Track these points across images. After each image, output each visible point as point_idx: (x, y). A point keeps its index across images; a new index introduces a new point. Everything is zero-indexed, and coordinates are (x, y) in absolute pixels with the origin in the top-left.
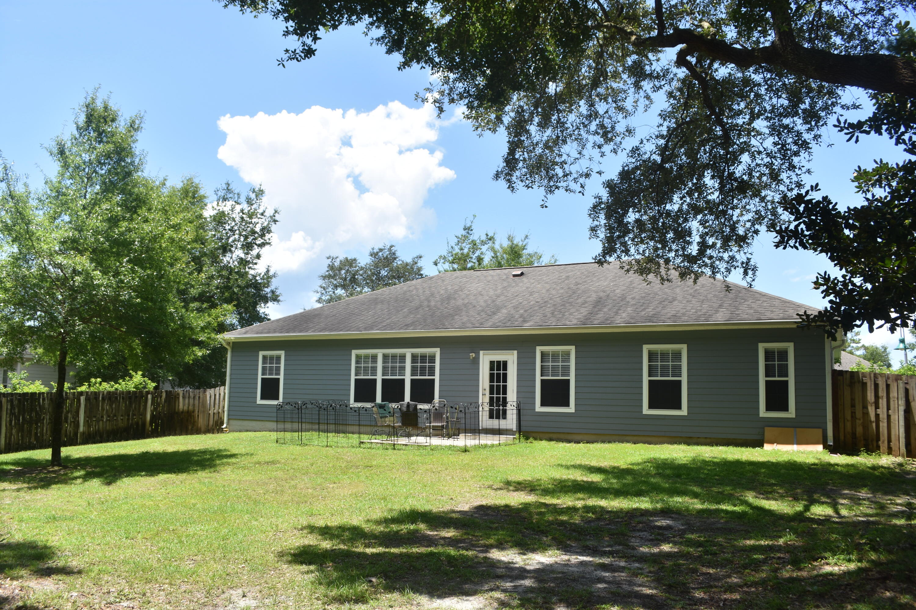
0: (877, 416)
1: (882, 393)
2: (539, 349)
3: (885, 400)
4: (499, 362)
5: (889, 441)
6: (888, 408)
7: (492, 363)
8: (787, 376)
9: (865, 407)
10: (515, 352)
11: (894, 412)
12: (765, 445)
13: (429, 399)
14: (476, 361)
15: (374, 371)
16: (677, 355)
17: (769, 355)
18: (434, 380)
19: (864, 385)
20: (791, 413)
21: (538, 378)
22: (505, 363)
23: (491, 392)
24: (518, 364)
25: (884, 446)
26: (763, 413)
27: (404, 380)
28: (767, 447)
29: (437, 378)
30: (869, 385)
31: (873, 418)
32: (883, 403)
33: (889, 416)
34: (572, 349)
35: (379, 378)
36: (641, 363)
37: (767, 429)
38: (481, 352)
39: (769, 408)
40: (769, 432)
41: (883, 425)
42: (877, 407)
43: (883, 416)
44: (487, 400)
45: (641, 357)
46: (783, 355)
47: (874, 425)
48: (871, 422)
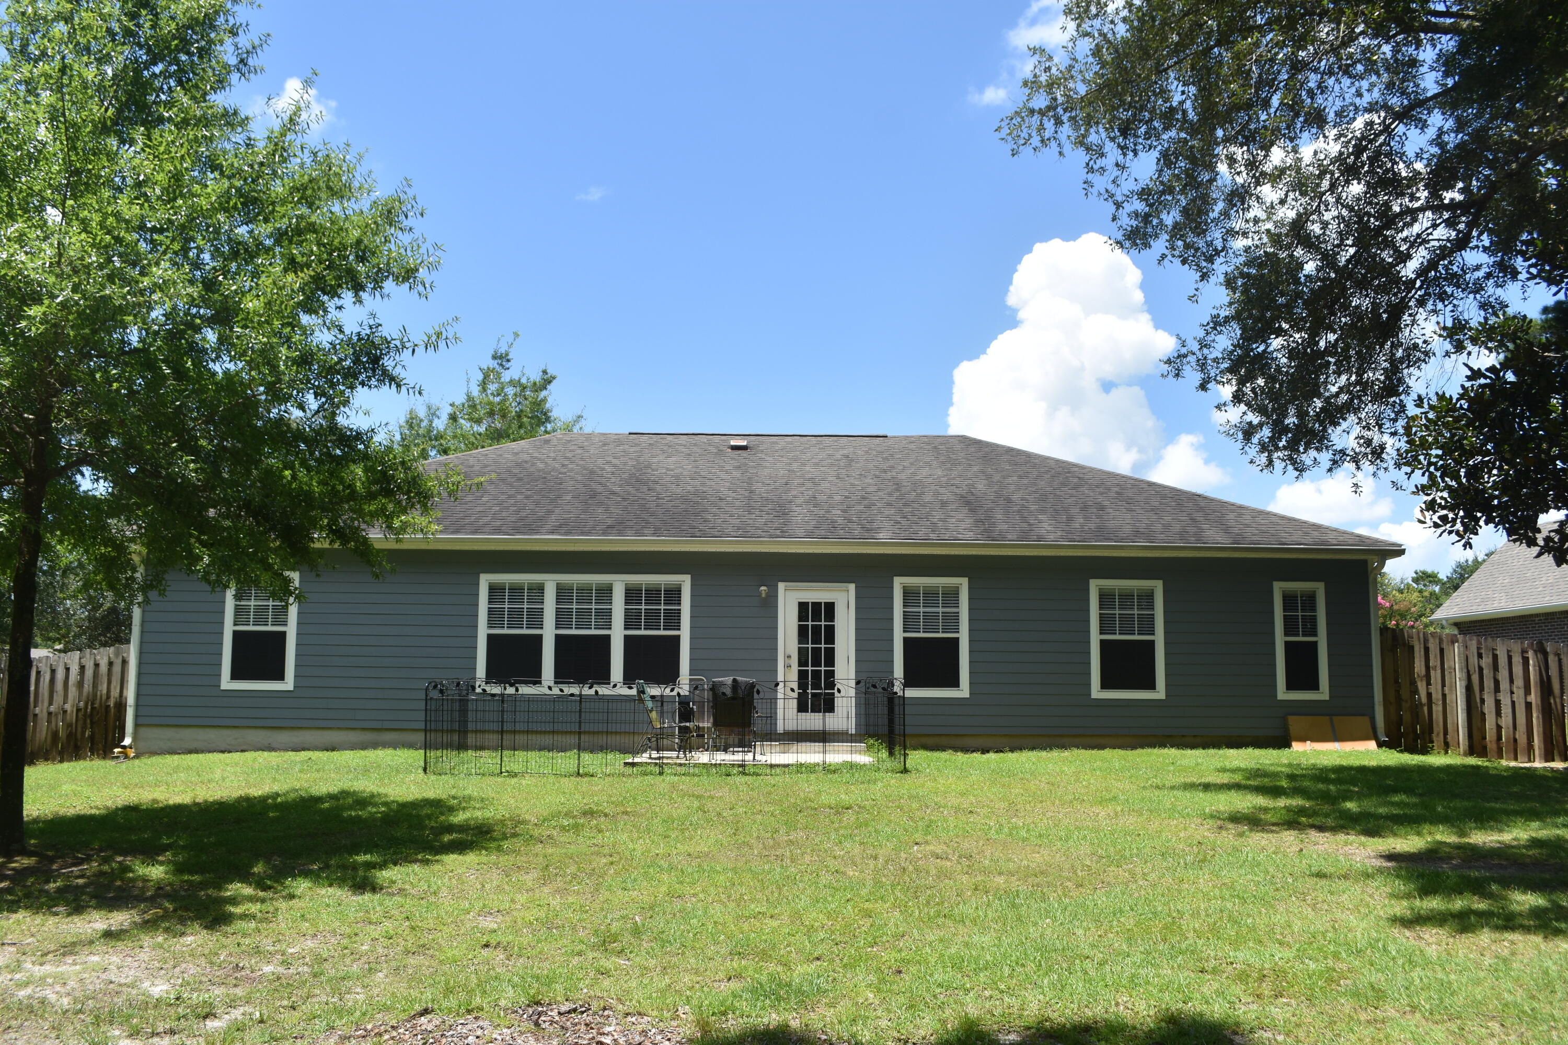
0: (1429, 695)
1: (1434, 661)
2: (899, 583)
3: (1439, 671)
4: (816, 605)
5: (1446, 733)
6: (1443, 685)
7: (803, 606)
8: (1315, 635)
9: (1413, 683)
10: (852, 587)
11: (1451, 690)
12: (1294, 744)
13: (670, 675)
14: (770, 605)
15: (536, 618)
16: (1147, 598)
17: (1289, 600)
18: (677, 638)
19: (1411, 648)
20: (1323, 693)
21: (899, 636)
22: (830, 607)
23: (802, 662)
24: (857, 608)
25: (1438, 740)
26: (1282, 693)
27: (607, 638)
28: (1297, 746)
29: (685, 634)
30: (1416, 649)
31: (1424, 700)
32: (1436, 675)
33: (1444, 696)
34: (963, 583)
35: (549, 634)
36: (1088, 611)
37: (1292, 720)
38: (781, 586)
39: (1290, 686)
40: (1295, 723)
41: (1437, 709)
42: (1429, 683)
43: (1437, 696)
44: (794, 675)
45: (1087, 600)
46: (1310, 600)
47: (1426, 709)
48: (1421, 705)
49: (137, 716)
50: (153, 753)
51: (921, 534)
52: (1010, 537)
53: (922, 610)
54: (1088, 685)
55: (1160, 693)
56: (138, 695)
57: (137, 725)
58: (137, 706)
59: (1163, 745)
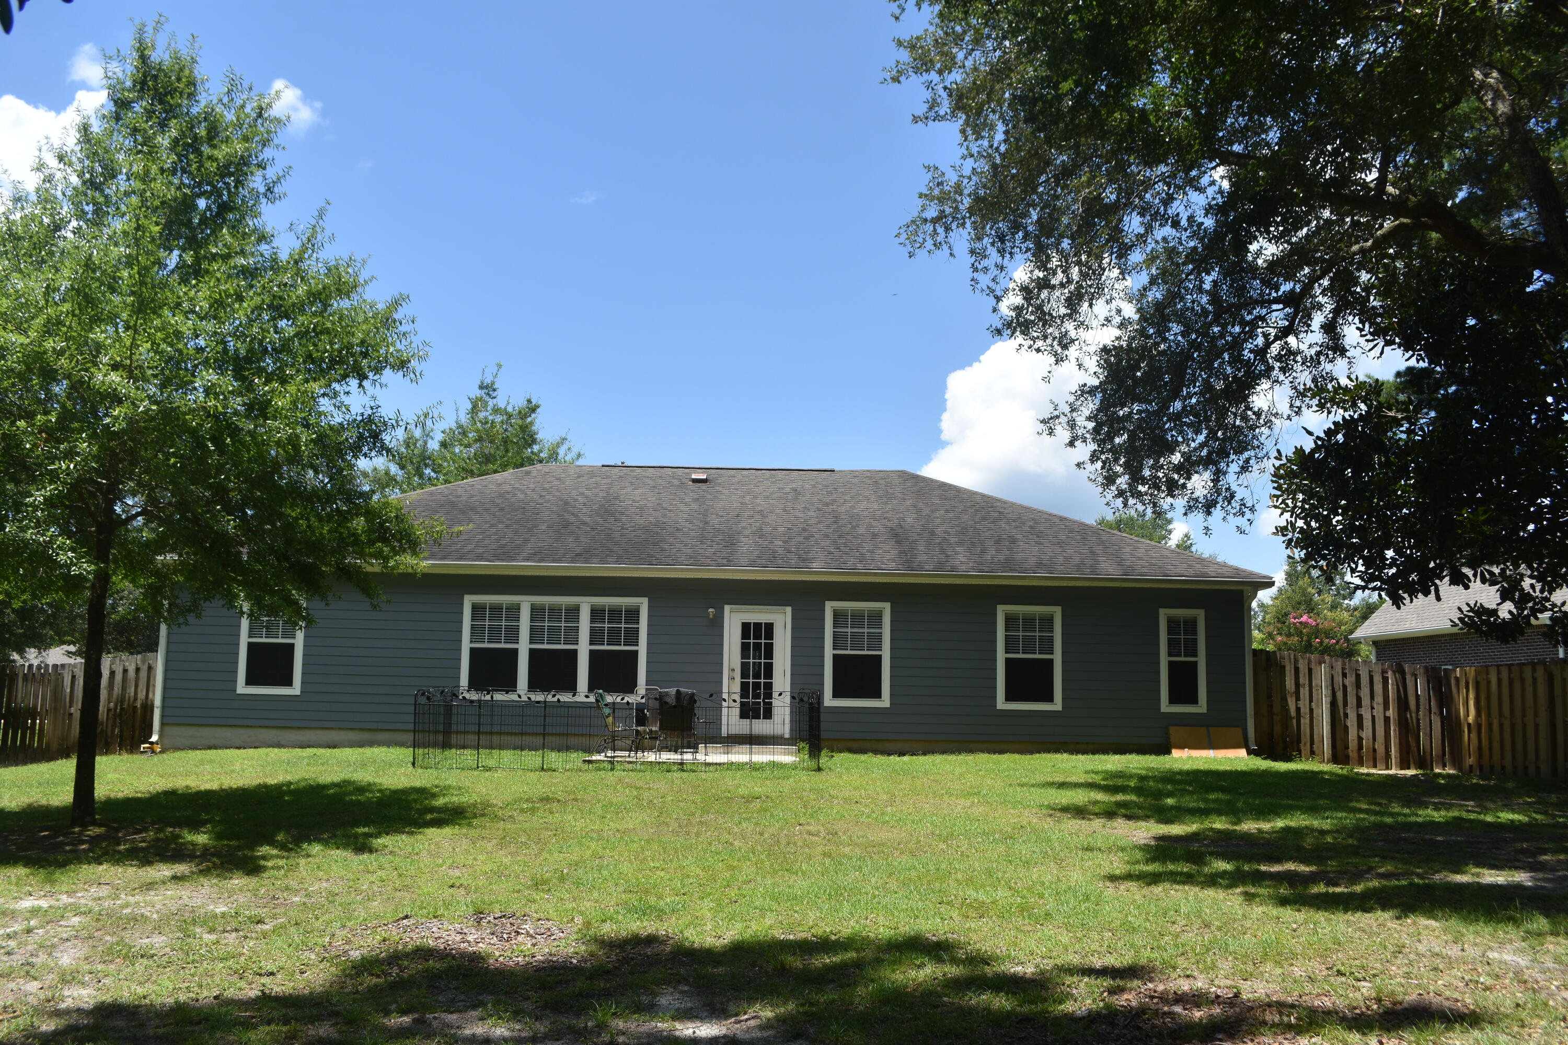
0: (1298, 710)
1: (1303, 680)
2: (830, 607)
3: (1307, 689)
4: (758, 625)
5: (1312, 743)
6: (1311, 701)
7: (746, 627)
8: (1196, 656)
9: (1284, 699)
10: (789, 610)
11: (1317, 705)
12: (1174, 751)
13: (629, 686)
14: (717, 624)
15: (513, 633)
16: (1047, 622)
17: (1173, 624)
18: (636, 652)
19: (1283, 668)
20: (1202, 707)
21: (829, 653)
22: (770, 627)
23: (744, 674)
24: (794, 628)
25: (1305, 749)
26: (1165, 707)
27: (575, 652)
28: (1176, 753)
29: (642, 649)
30: (1287, 668)
31: (1293, 713)
32: (1304, 692)
33: (1311, 710)
34: (886, 608)
35: (524, 648)
36: (995, 632)
37: (1172, 730)
38: (727, 608)
39: (1173, 700)
40: (1175, 733)
41: (1305, 722)
42: (1298, 699)
43: (1305, 710)
44: (737, 688)
45: (995, 623)
46: (1191, 625)
47: (1294, 721)
48: (1291, 718)
49: (163, 716)
50: (177, 749)
51: (849, 564)
52: (927, 567)
53: (849, 630)
54: (994, 697)
55: (1057, 705)
56: (164, 698)
57: (163, 724)
58: (164, 707)
59: (1057, 751)
